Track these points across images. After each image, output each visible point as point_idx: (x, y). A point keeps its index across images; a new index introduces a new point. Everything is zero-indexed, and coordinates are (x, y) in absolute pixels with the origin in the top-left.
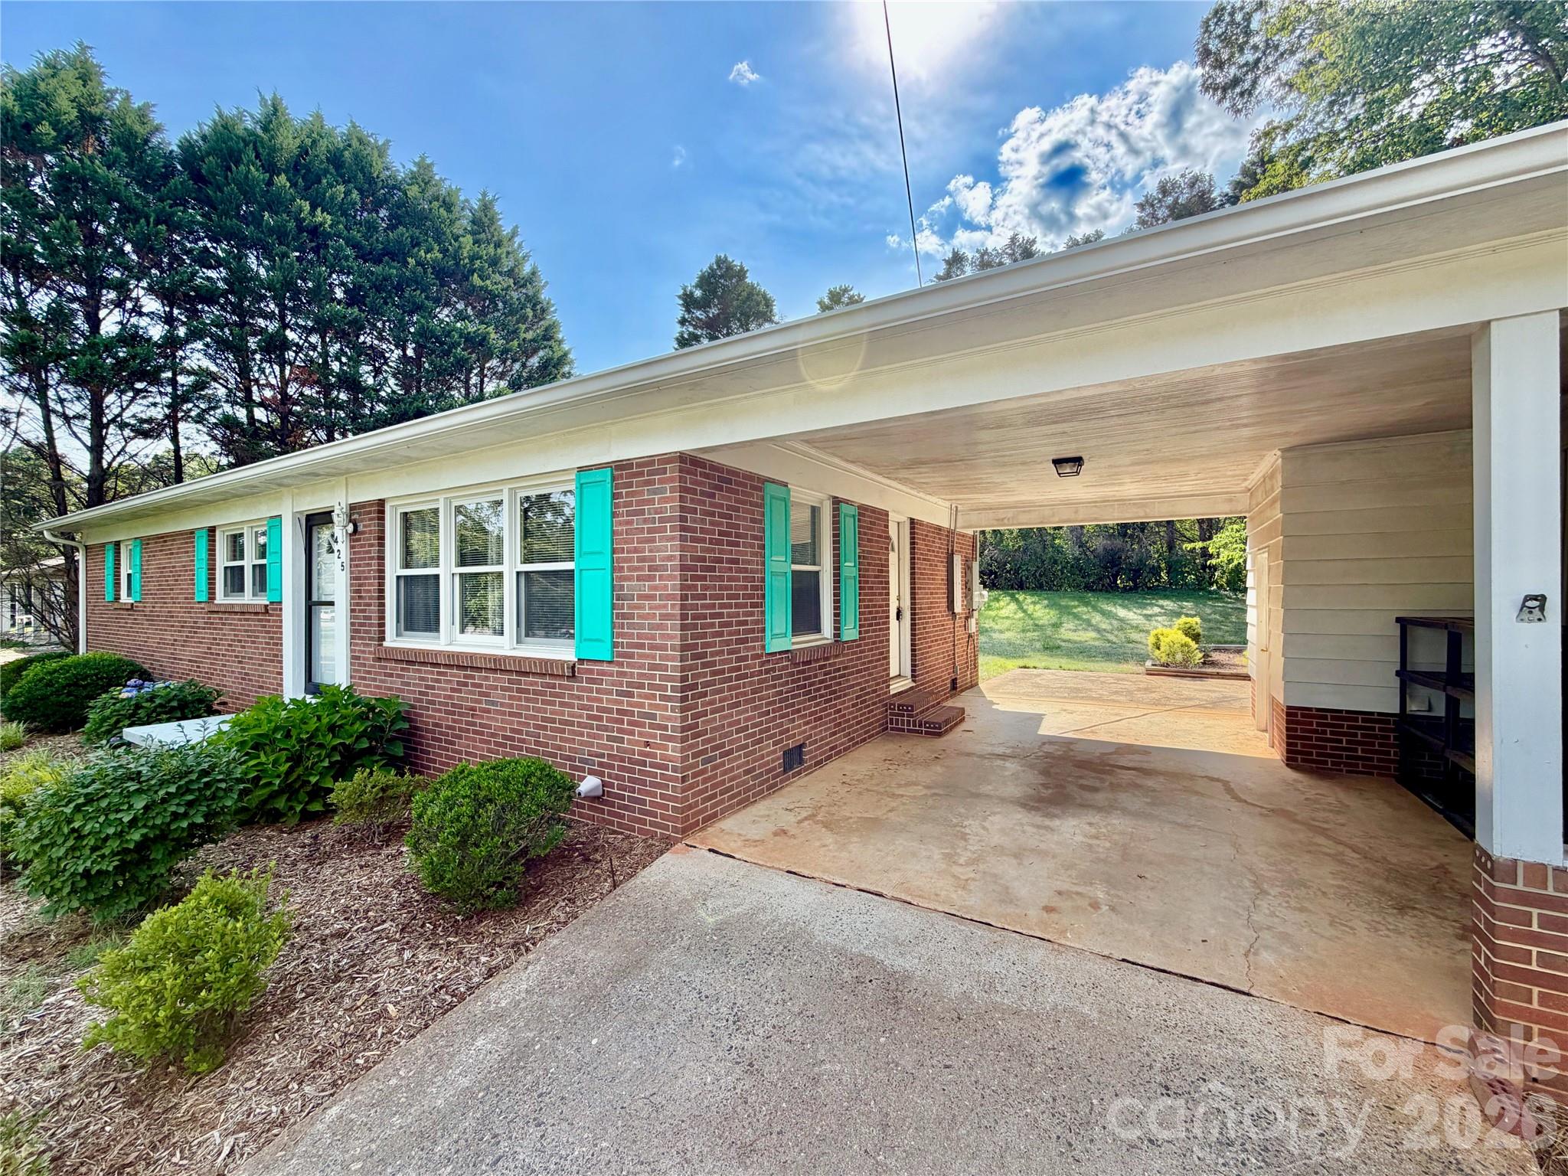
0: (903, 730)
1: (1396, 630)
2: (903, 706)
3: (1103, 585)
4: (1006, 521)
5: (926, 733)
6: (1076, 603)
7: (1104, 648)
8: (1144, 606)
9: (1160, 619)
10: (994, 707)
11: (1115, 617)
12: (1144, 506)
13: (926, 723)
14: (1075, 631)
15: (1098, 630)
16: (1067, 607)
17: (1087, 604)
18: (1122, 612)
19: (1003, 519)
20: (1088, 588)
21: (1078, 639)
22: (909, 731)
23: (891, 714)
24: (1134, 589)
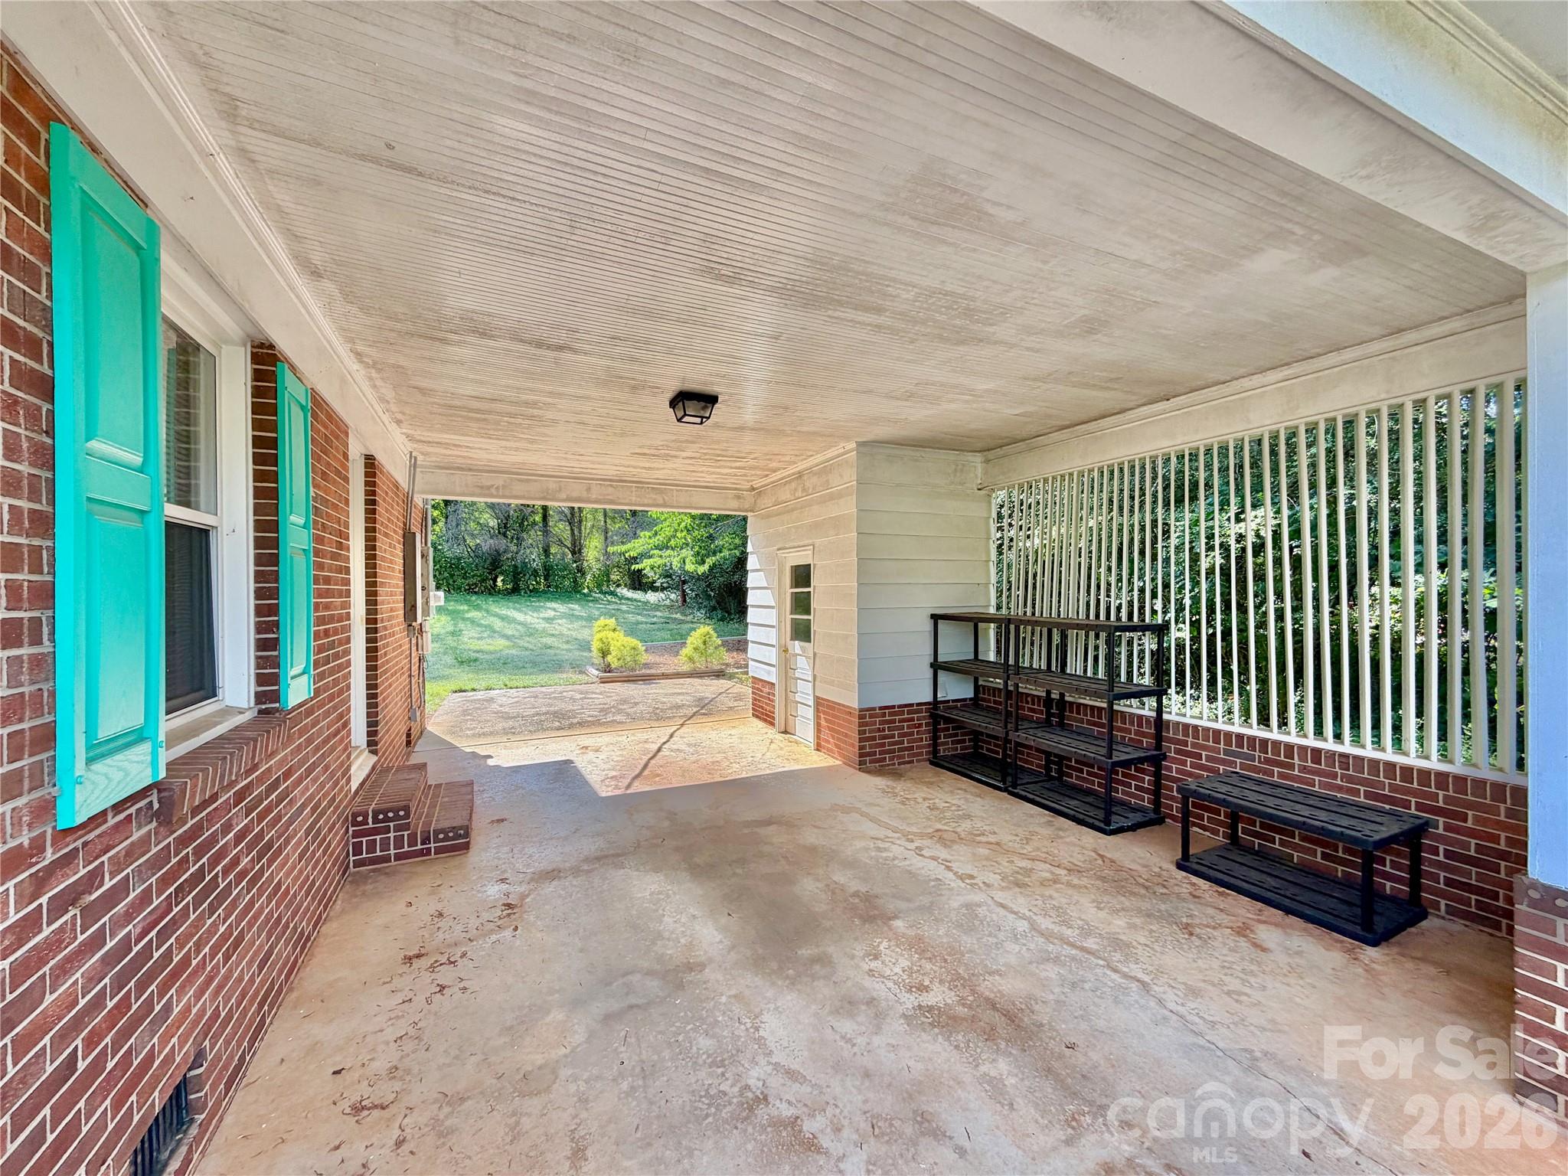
0: (387, 859)
1: (928, 625)
2: (385, 812)
3: (486, 587)
4: (493, 491)
5: (438, 851)
6: (466, 608)
7: (527, 657)
8: (536, 609)
9: (560, 621)
10: (490, 762)
11: (514, 621)
12: (661, 492)
13: (437, 832)
14: (480, 638)
15: (507, 637)
16: (457, 612)
17: (478, 608)
18: (519, 616)
19: (489, 487)
20: (471, 590)
21: (492, 648)
22: (398, 857)
23: (356, 835)
24: (515, 590)
